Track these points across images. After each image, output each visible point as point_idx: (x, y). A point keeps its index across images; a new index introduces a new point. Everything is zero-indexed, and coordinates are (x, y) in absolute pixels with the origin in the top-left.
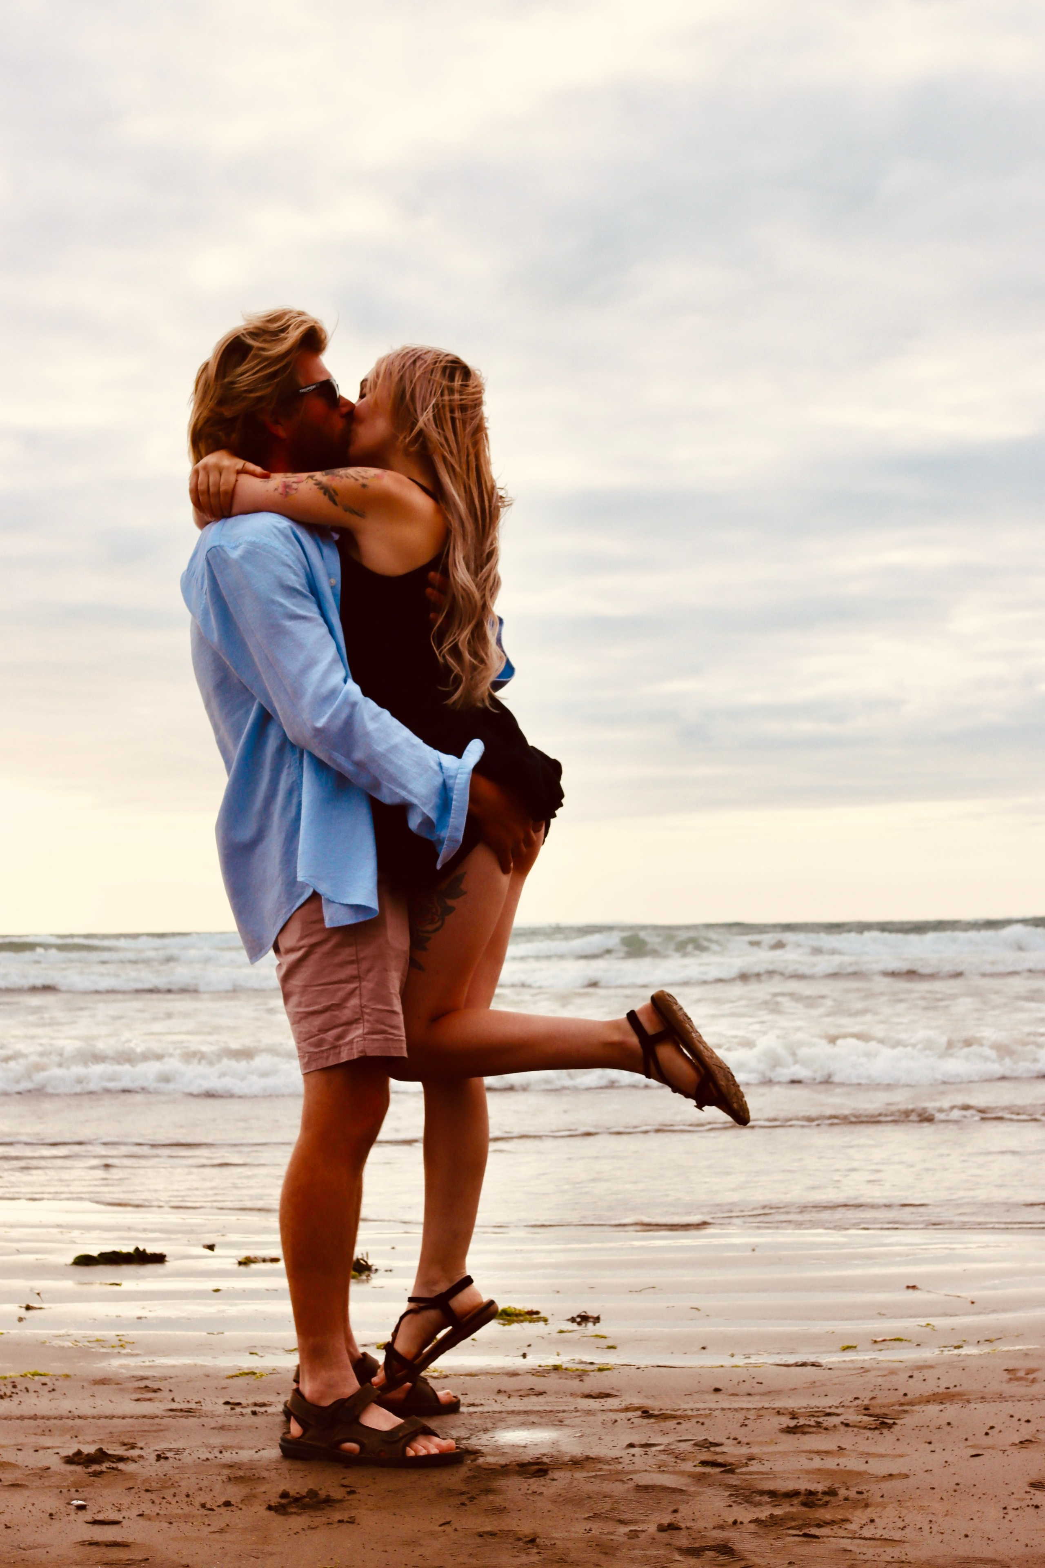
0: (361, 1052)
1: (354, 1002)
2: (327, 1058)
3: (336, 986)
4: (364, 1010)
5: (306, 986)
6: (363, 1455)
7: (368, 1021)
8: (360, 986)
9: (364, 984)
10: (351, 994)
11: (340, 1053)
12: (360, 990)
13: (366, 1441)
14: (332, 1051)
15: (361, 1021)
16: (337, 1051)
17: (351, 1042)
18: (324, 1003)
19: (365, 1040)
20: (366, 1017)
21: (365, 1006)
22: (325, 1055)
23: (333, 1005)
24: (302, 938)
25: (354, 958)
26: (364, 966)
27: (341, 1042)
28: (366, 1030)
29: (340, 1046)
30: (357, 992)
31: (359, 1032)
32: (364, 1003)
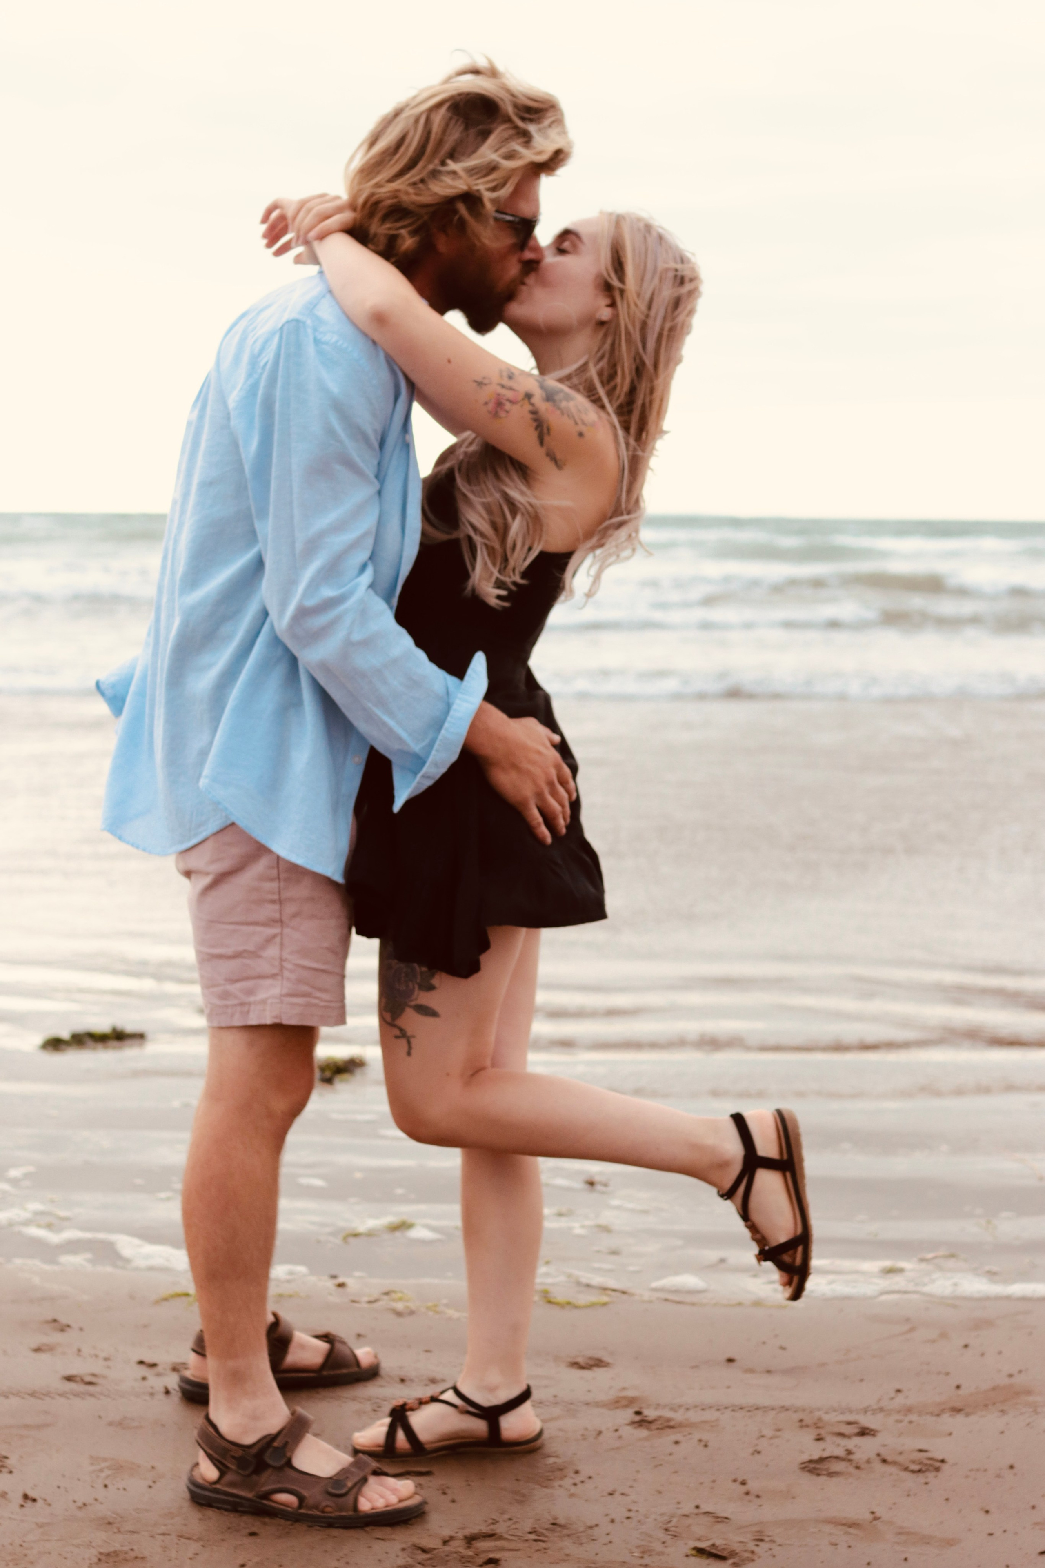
0: (276, 1017)
1: (272, 951)
2: (232, 1015)
3: (251, 928)
4: (285, 964)
5: (212, 922)
6: (302, 1511)
7: (288, 979)
8: (281, 934)
9: (287, 931)
10: (269, 940)
11: (248, 1012)
12: (282, 939)
13: (305, 1493)
14: (239, 1008)
15: (280, 978)
16: (246, 1008)
17: (264, 1002)
18: (234, 945)
19: (282, 1002)
20: (286, 974)
21: (286, 960)
22: (230, 1011)
23: (245, 951)
24: (213, 862)
25: (276, 897)
26: (289, 909)
27: (252, 999)
28: (285, 991)
29: (249, 1004)
30: (278, 940)
31: (276, 991)
32: (285, 955)
